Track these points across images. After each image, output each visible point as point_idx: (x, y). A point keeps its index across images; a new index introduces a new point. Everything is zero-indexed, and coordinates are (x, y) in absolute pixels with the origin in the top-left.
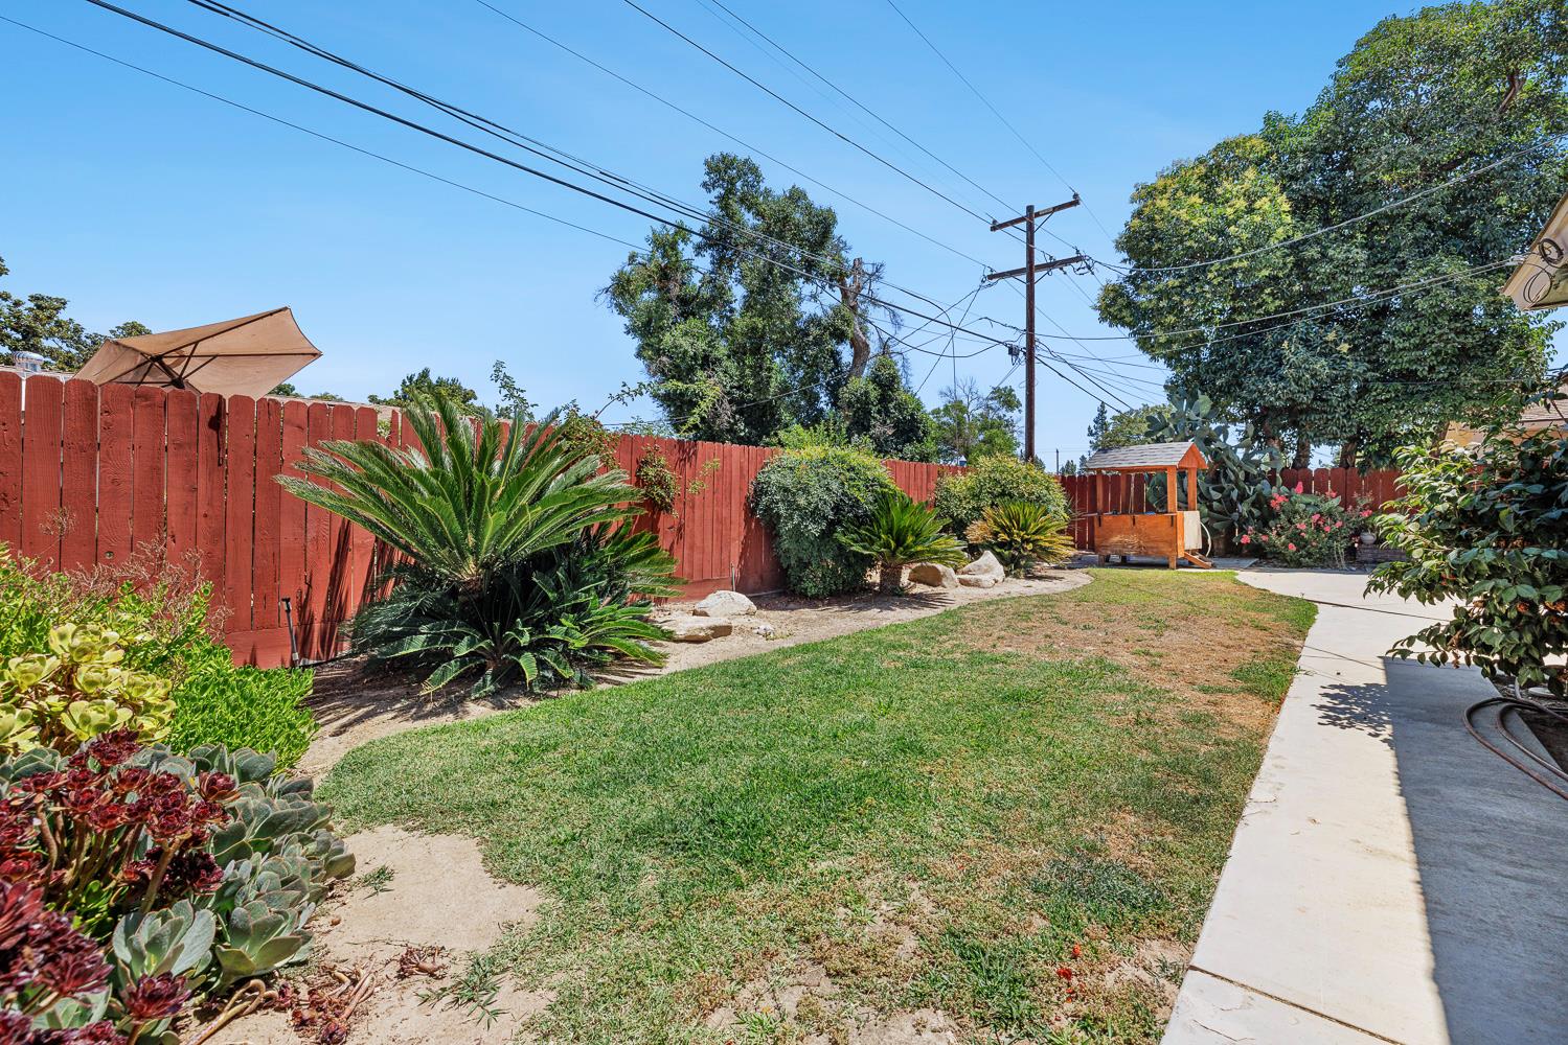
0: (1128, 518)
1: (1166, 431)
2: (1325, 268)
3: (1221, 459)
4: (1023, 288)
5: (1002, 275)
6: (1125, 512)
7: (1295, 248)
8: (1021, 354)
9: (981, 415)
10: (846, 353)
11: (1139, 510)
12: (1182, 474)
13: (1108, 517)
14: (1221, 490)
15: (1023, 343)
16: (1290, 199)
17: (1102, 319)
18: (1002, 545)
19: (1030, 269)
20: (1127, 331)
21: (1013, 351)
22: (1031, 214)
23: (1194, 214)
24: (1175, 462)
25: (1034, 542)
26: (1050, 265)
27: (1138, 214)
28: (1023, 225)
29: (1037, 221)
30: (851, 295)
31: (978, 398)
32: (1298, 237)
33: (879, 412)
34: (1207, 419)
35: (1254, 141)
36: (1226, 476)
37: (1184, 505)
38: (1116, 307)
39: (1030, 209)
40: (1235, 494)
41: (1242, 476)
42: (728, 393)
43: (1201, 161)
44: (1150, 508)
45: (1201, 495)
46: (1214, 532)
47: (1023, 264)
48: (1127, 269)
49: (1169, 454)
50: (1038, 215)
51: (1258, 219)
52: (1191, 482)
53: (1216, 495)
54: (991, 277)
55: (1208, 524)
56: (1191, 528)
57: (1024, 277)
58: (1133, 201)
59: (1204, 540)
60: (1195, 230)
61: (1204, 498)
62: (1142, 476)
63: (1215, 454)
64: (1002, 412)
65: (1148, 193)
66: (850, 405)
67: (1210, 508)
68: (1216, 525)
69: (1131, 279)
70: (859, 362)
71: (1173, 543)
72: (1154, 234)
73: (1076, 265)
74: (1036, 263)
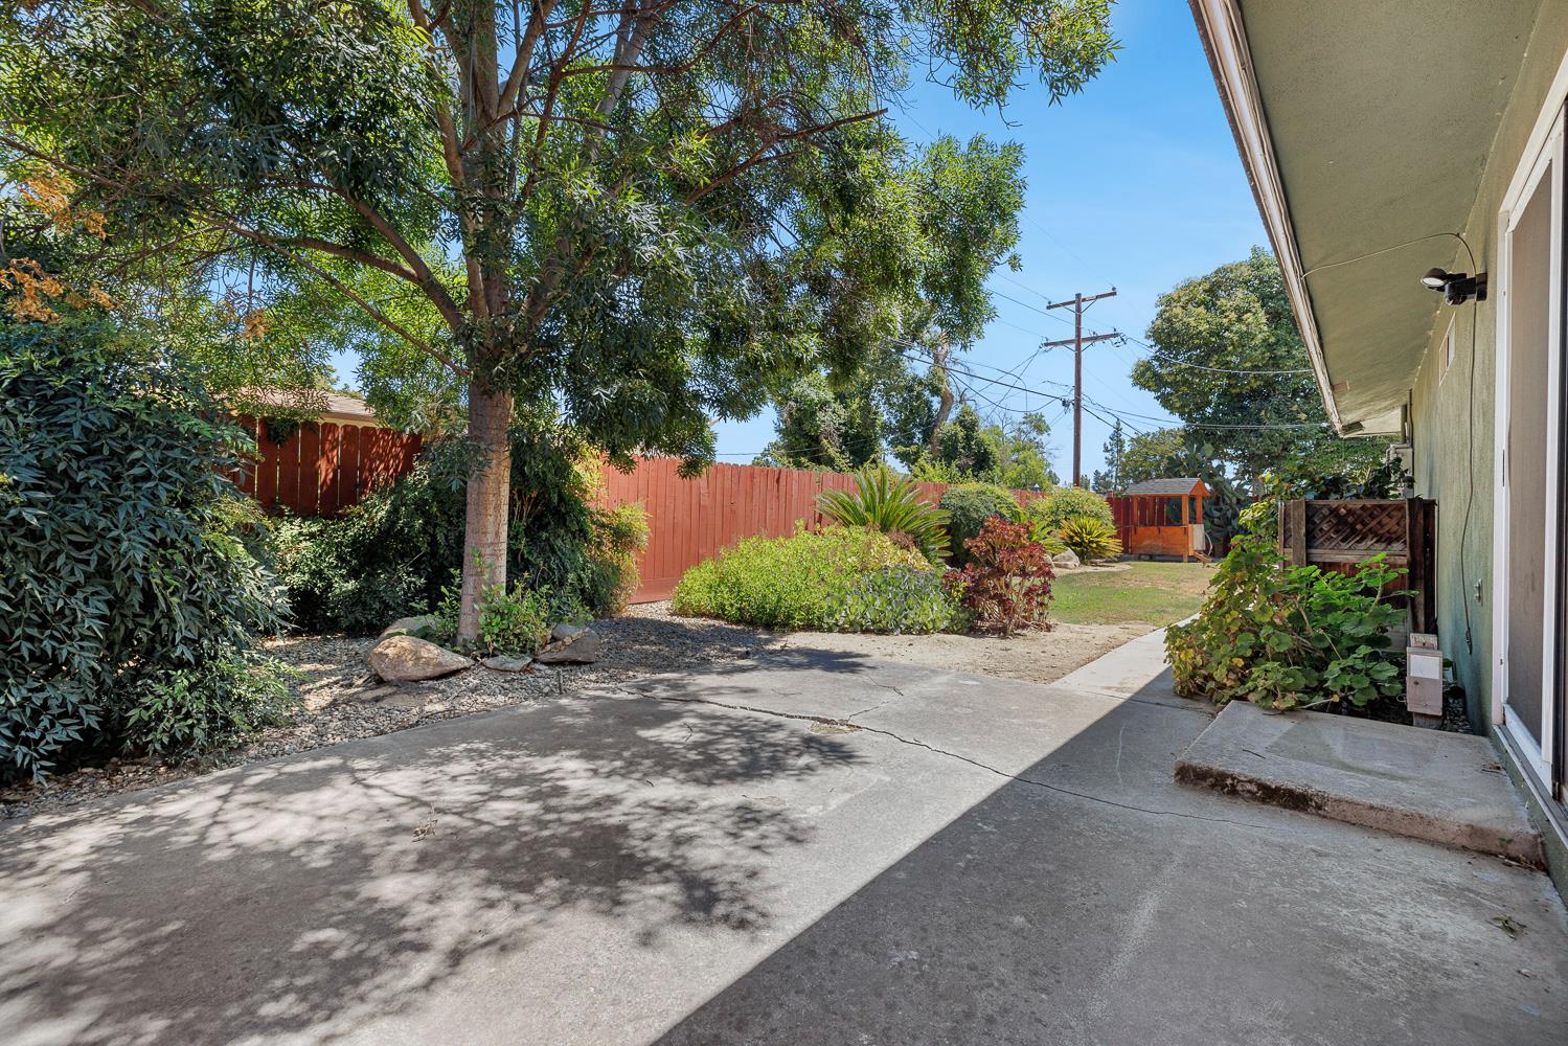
0: (1155, 529)
1: (1181, 468)
2: (1291, 363)
3: (1220, 487)
4: (1073, 354)
5: (1055, 344)
6: (1152, 524)
7: (1270, 347)
8: (1071, 406)
9: (1014, 438)
10: (936, 403)
11: (1161, 523)
12: (1192, 499)
13: (1141, 529)
14: (1220, 510)
15: (1072, 397)
16: (1267, 313)
17: (1134, 385)
18: (1075, 544)
19: (1078, 341)
20: (1153, 394)
21: (1065, 403)
22: (1079, 299)
23: (1199, 320)
24: (1188, 491)
25: (1097, 542)
26: (1095, 338)
27: (1160, 315)
28: (1073, 307)
29: (1084, 305)
30: (941, 358)
31: (1012, 423)
32: (1272, 340)
33: (964, 448)
34: (1210, 459)
35: (1243, 268)
36: (1224, 500)
37: (1193, 520)
38: (1146, 377)
39: (1078, 296)
40: (1229, 514)
41: (1234, 500)
42: (837, 429)
43: (1206, 279)
44: (1170, 523)
45: (1206, 514)
46: (1215, 539)
47: (1073, 336)
48: (1152, 352)
49: (1183, 486)
50: (1084, 300)
51: (1244, 328)
52: (1199, 505)
53: (1217, 514)
54: (1046, 345)
55: (1209, 533)
56: (1197, 535)
57: (1073, 346)
58: (1157, 306)
59: (1208, 545)
60: (1200, 333)
61: (1207, 515)
62: (1164, 500)
63: (1216, 485)
64: (1034, 434)
65: (1169, 301)
66: (942, 442)
67: (1212, 522)
68: (1217, 535)
69: (1157, 358)
70: (945, 408)
71: (1185, 546)
72: (1174, 332)
73: (1114, 340)
74: (1083, 336)
